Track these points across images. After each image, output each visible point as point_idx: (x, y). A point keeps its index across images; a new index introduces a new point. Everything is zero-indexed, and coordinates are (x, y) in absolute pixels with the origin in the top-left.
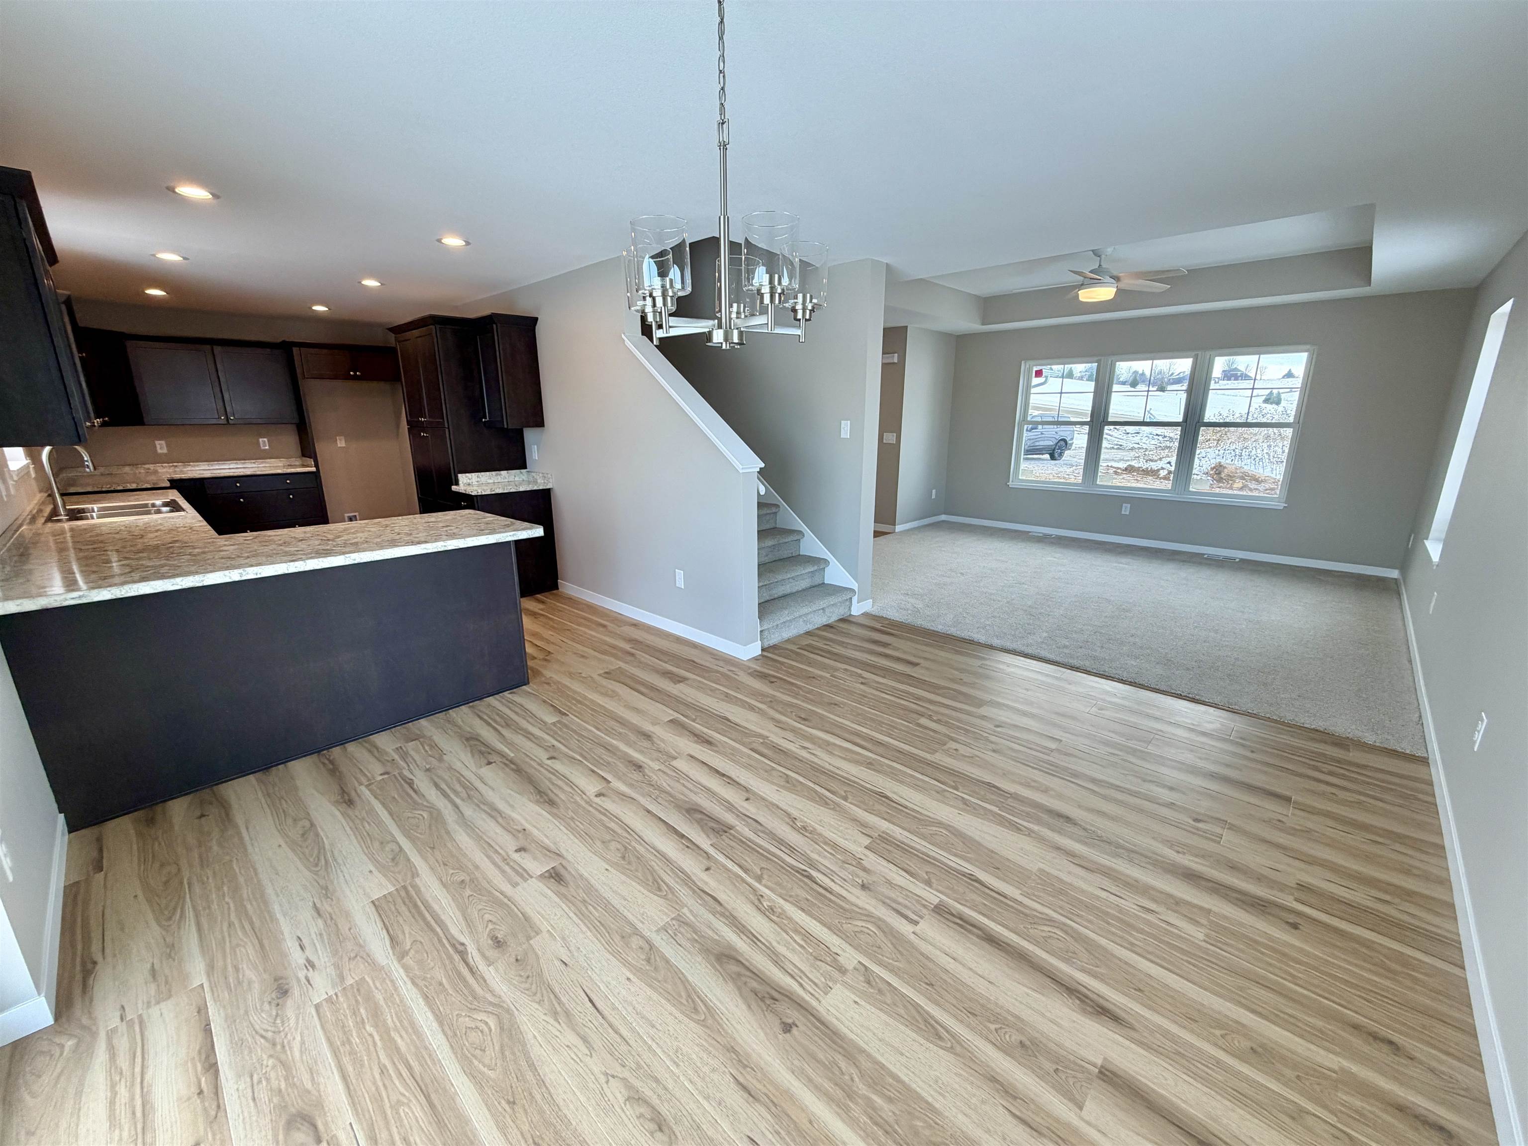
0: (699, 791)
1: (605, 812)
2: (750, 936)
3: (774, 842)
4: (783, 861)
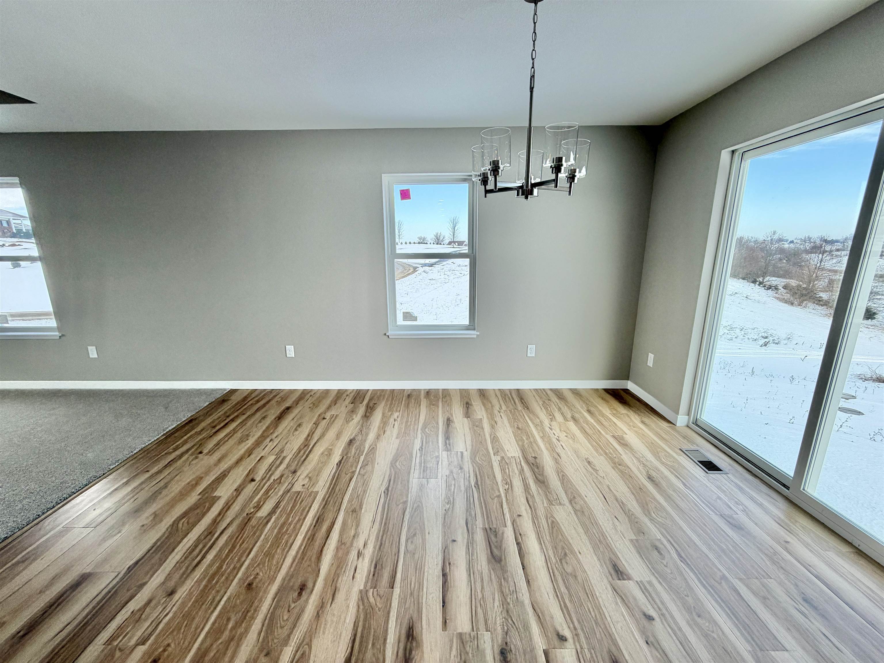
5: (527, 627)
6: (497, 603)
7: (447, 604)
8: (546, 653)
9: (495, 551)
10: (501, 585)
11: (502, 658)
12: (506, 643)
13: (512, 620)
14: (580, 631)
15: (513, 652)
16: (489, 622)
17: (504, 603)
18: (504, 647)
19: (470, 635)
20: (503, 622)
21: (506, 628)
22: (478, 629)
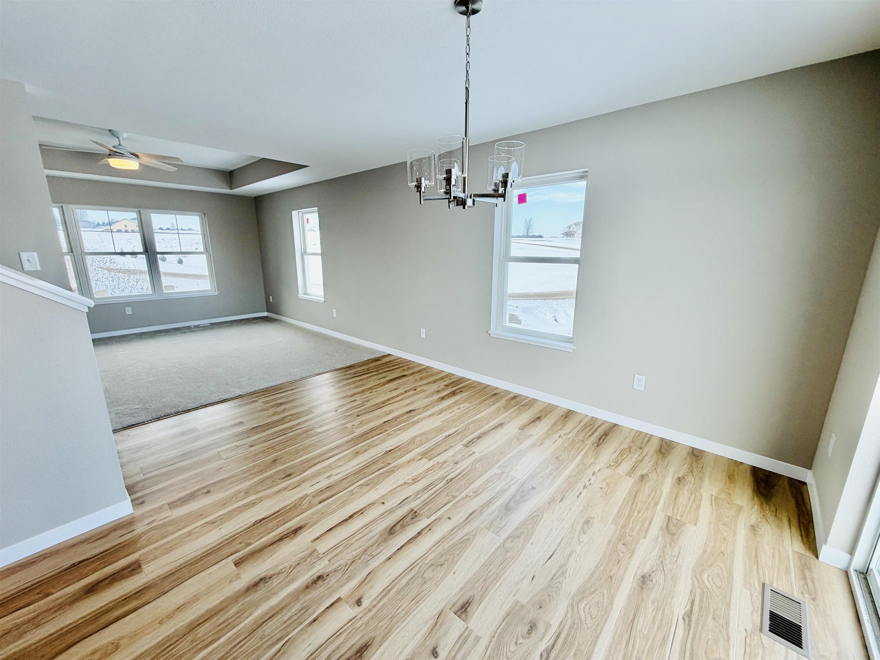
1: (386, 591)
2: (492, 499)
5: (349, 579)
6: (354, 553)
7: (330, 532)
8: (339, 599)
9: (398, 527)
10: (372, 546)
11: (315, 579)
12: (328, 575)
13: (348, 568)
14: (374, 610)
15: (325, 582)
16: (337, 558)
17: (358, 557)
18: (325, 576)
19: (319, 554)
20: (342, 564)
21: (339, 568)
22: (325, 556)
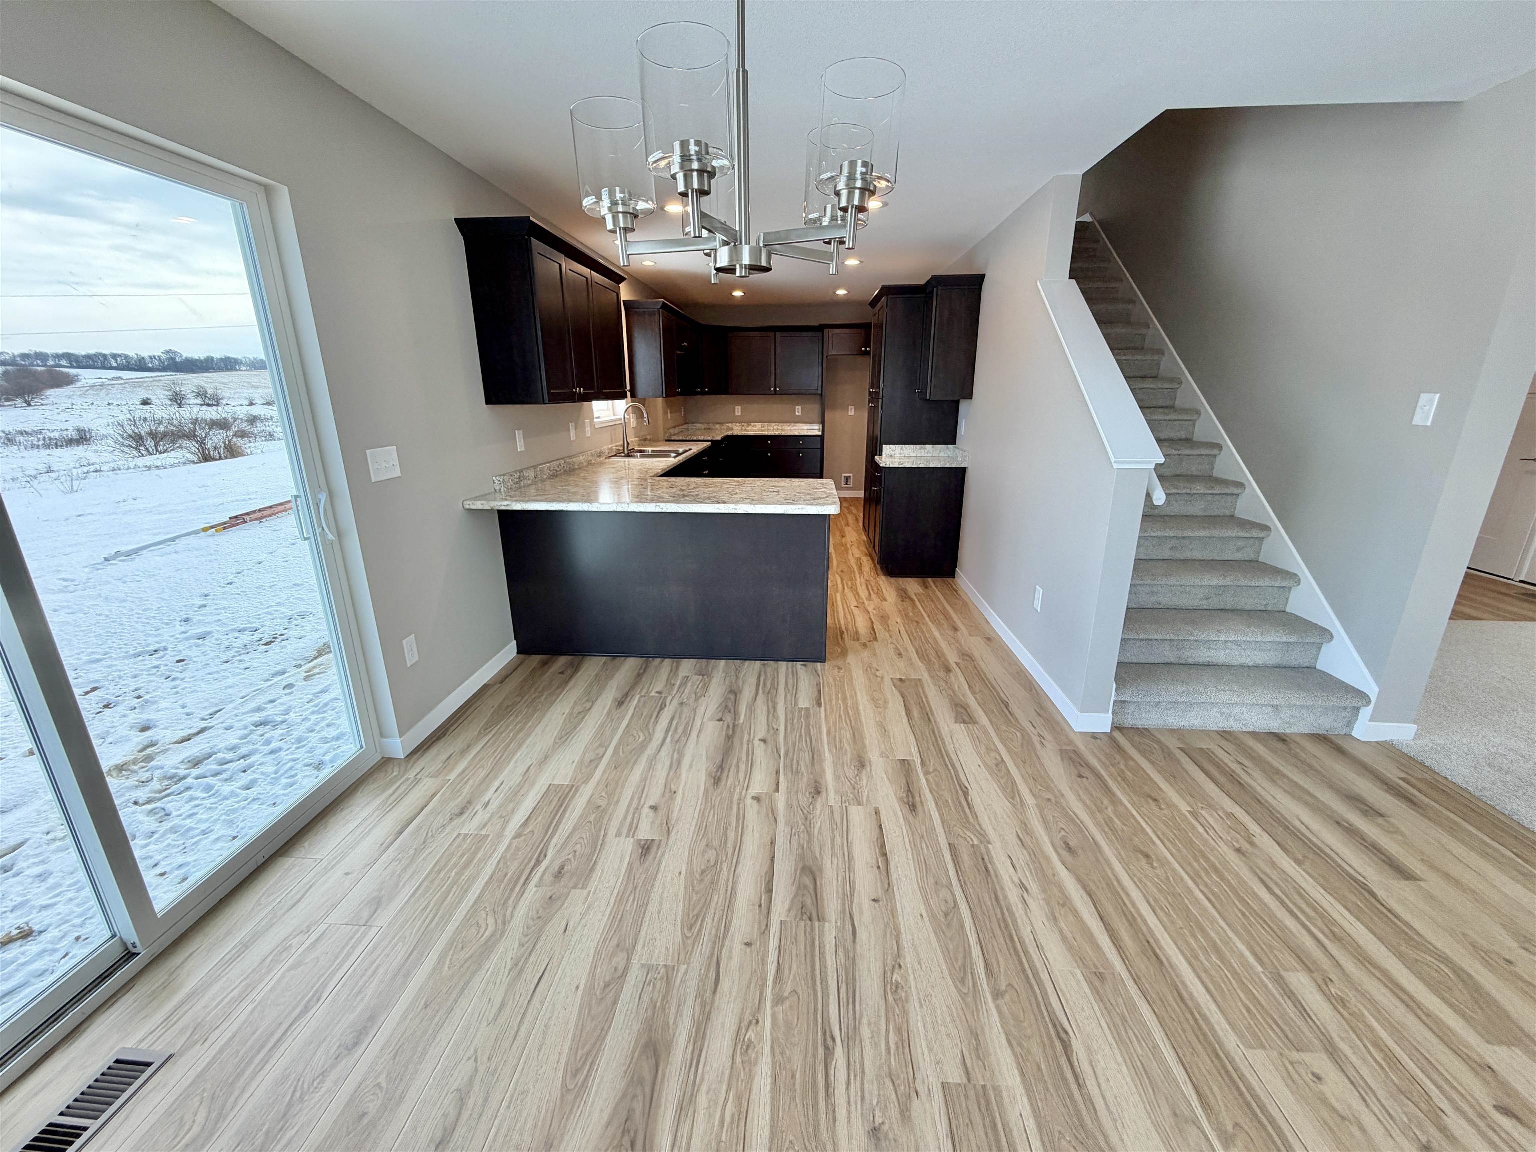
0: (840, 855)
1: (741, 818)
3: (842, 973)
4: (826, 1005)
5: (790, 806)
8: (777, 790)
10: (809, 842)
12: (814, 798)
13: (803, 812)
16: (829, 811)
17: (808, 826)
18: (816, 796)
19: (850, 804)
20: (814, 811)
21: (812, 807)
